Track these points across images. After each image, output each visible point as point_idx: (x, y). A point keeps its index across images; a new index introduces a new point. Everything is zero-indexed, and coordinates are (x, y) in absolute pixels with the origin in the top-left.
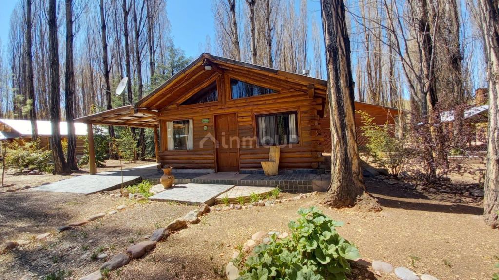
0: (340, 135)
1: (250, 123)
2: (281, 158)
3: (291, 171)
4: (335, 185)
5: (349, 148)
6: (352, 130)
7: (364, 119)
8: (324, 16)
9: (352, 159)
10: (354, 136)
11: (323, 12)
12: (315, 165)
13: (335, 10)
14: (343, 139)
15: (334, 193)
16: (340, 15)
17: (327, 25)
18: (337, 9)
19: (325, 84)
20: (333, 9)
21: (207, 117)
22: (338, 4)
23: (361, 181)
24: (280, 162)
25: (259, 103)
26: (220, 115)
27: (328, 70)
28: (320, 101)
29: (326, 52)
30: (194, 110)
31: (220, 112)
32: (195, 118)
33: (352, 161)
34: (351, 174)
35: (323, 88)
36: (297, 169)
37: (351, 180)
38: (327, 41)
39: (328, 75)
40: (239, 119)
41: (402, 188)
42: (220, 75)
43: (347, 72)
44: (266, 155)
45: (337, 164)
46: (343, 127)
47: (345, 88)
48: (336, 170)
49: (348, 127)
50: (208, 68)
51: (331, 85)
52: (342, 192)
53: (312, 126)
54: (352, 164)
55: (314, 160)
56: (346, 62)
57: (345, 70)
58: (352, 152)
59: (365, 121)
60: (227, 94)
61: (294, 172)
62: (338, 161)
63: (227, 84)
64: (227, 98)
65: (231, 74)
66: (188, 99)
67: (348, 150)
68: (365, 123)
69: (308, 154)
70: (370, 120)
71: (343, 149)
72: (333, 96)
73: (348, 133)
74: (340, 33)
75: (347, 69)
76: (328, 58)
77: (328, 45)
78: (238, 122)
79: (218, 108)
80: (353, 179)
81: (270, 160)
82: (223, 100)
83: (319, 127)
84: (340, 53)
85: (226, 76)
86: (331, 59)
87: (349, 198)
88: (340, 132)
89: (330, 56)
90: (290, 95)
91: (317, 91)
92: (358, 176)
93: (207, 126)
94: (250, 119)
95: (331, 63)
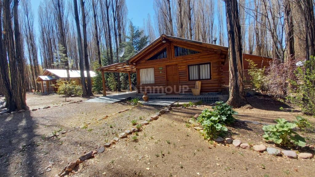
0: (234, 74)
1: (185, 69)
2: (201, 87)
3: (207, 93)
4: (231, 98)
5: (238, 80)
6: (240, 72)
7: (251, 65)
8: (228, 16)
9: (240, 86)
10: (241, 75)
11: (227, 14)
12: (220, 90)
13: (233, 13)
14: (235, 76)
15: (230, 102)
16: (236, 15)
17: (229, 21)
18: (234, 12)
19: (227, 49)
20: (232, 13)
21: (162, 66)
22: (235, 10)
23: (243, 96)
24: (201, 89)
25: (189, 59)
26: (168, 66)
27: (229, 43)
28: (223, 56)
29: (228, 34)
30: (154, 63)
31: (168, 64)
32: (155, 67)
33: (239, 86)
34: (239, 93)
35: (226, 51)
36: (210, 93)
37: (238, 96)
38: (229, 29)
39: (229, 46)
40: (179, 67)
41: (266, 101)
42: (169, 44)
43: (238, 44)
44: (193, 86)
45: (232, 88)
46: (236, 70)
47: (237, 52)
48: (231, 91)
49: (238, 71)
50: (164, 42)
51: (230, 50)
52: (234, 101)
53: (218, 70)
54: (239, 88)
55: (219, 88)
56: (238, 39)
57: (237, 43)
58: (240, 82)
59: (251, 66)
60: (173, 54)
61: (208, 94)
62: (232, 87)
63: (173, 50)
64: (172, 57)
65: (175, 44)
66: (151, 57)
67: (238, 82)
68: (251, 67)
69: (216, 85)
70: (255, 65)
71: (235, 81)
72: (231, 55)
73: (238, 73)
74: (235, 25)
75: (238, 42)
76: (229, 37)
77: (229, 31)
78: (179, 68)
79: (168, 61)
80: (240, 95)
81: (195, 88)
82: (170, 57)
83: (222, 70)
84: (235, 34)
85: (172, 45)
86: (231, 37)
87: (237, 104)
88: (234, 73)
89: (230, 36)
90: (207, 54)
91: (222, 52)
92: (242, 93)
93: (162, 71)
94: (185, 67)
95: (230, 40)
